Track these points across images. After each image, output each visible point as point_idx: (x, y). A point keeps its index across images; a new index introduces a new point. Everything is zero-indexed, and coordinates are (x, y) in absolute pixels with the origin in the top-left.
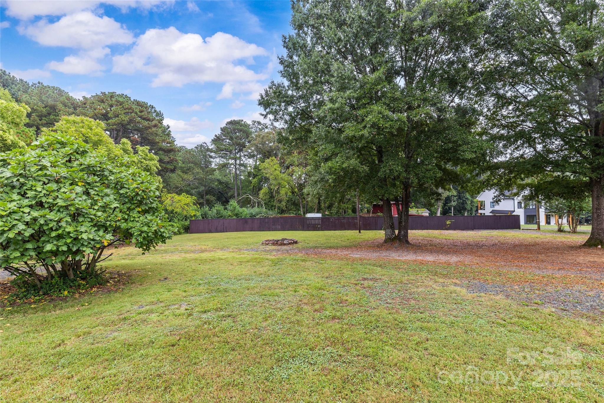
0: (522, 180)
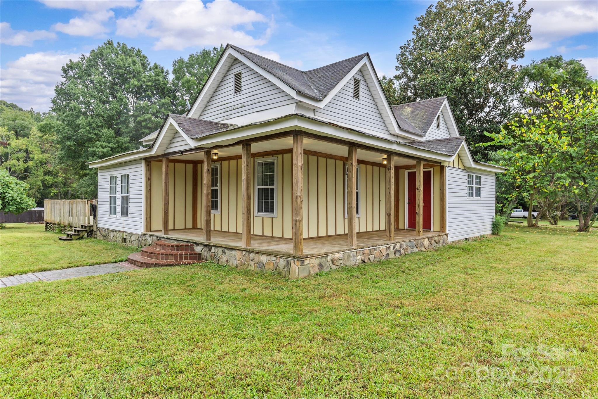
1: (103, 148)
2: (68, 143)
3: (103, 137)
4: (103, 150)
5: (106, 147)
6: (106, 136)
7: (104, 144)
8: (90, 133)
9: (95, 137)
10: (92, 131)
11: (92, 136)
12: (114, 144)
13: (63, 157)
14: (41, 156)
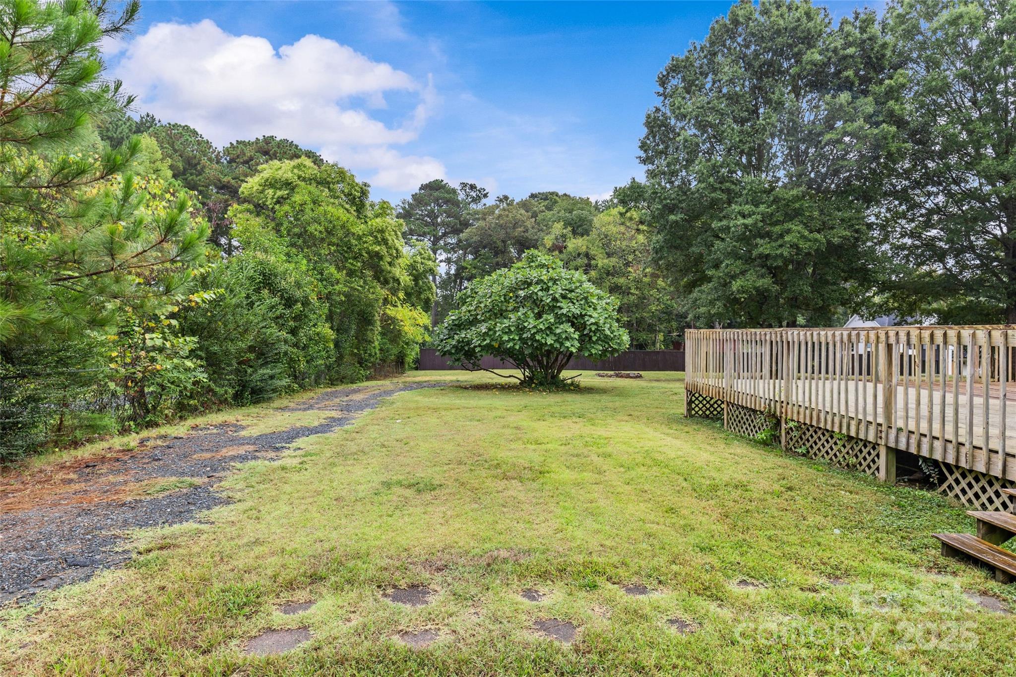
0: (929, 304)
1: (744, 217)
2: (672, 217)
3: (744, 192)
4: (746, 221)
5: (750, 216)
6: (751, 190)
7: (747, 208)
8: (714, 190)
9: (724, 197)
10: (718, 186)
11: (717, 195)
12: (769, 207)
13: (662, 247)
14: (606, 261)
